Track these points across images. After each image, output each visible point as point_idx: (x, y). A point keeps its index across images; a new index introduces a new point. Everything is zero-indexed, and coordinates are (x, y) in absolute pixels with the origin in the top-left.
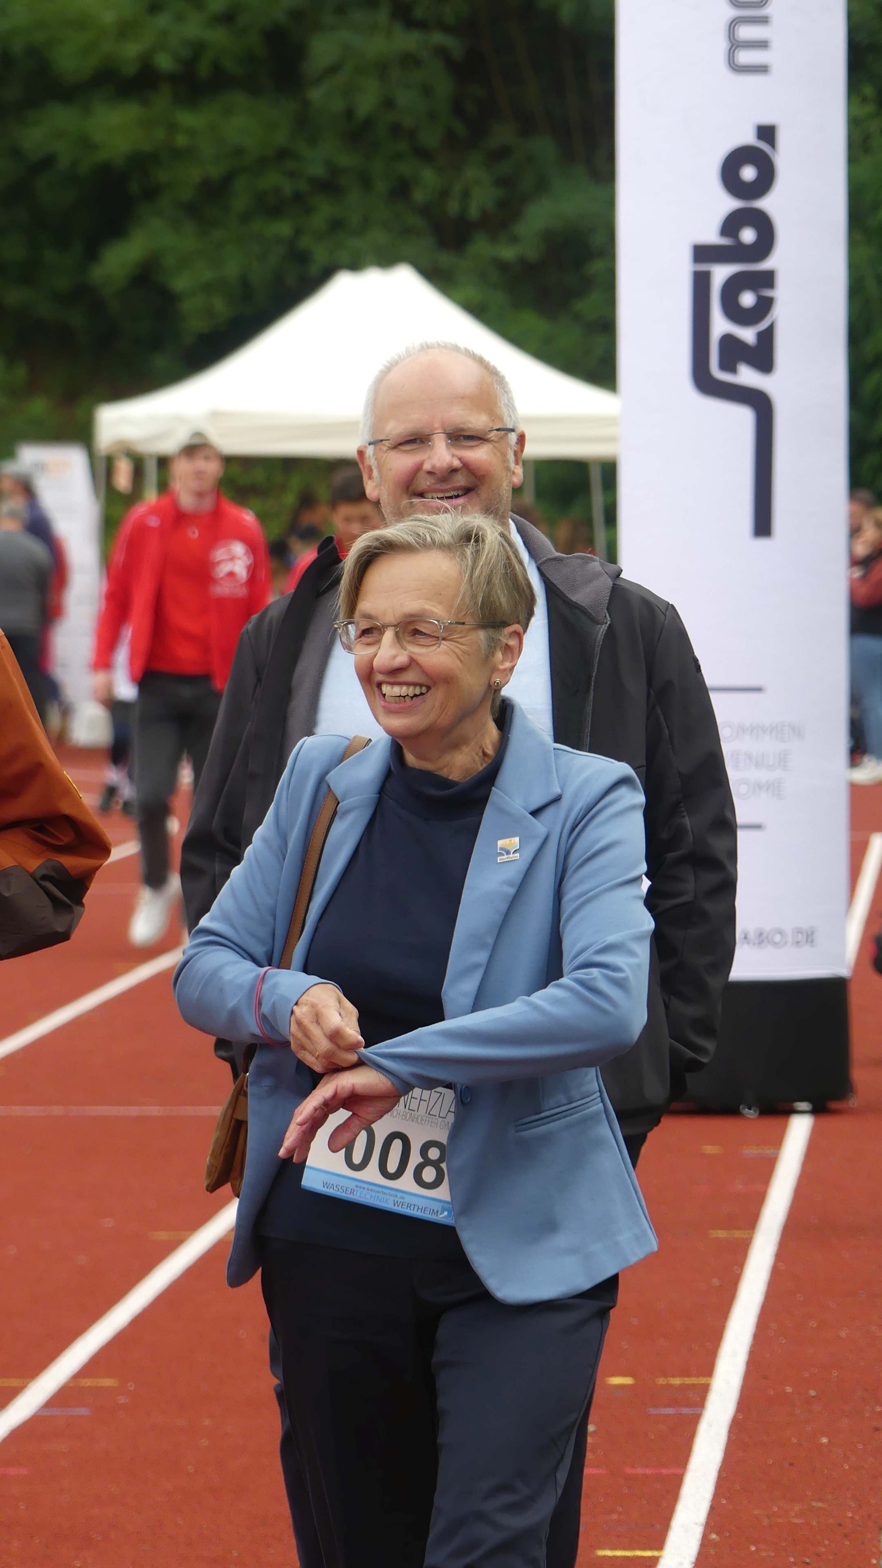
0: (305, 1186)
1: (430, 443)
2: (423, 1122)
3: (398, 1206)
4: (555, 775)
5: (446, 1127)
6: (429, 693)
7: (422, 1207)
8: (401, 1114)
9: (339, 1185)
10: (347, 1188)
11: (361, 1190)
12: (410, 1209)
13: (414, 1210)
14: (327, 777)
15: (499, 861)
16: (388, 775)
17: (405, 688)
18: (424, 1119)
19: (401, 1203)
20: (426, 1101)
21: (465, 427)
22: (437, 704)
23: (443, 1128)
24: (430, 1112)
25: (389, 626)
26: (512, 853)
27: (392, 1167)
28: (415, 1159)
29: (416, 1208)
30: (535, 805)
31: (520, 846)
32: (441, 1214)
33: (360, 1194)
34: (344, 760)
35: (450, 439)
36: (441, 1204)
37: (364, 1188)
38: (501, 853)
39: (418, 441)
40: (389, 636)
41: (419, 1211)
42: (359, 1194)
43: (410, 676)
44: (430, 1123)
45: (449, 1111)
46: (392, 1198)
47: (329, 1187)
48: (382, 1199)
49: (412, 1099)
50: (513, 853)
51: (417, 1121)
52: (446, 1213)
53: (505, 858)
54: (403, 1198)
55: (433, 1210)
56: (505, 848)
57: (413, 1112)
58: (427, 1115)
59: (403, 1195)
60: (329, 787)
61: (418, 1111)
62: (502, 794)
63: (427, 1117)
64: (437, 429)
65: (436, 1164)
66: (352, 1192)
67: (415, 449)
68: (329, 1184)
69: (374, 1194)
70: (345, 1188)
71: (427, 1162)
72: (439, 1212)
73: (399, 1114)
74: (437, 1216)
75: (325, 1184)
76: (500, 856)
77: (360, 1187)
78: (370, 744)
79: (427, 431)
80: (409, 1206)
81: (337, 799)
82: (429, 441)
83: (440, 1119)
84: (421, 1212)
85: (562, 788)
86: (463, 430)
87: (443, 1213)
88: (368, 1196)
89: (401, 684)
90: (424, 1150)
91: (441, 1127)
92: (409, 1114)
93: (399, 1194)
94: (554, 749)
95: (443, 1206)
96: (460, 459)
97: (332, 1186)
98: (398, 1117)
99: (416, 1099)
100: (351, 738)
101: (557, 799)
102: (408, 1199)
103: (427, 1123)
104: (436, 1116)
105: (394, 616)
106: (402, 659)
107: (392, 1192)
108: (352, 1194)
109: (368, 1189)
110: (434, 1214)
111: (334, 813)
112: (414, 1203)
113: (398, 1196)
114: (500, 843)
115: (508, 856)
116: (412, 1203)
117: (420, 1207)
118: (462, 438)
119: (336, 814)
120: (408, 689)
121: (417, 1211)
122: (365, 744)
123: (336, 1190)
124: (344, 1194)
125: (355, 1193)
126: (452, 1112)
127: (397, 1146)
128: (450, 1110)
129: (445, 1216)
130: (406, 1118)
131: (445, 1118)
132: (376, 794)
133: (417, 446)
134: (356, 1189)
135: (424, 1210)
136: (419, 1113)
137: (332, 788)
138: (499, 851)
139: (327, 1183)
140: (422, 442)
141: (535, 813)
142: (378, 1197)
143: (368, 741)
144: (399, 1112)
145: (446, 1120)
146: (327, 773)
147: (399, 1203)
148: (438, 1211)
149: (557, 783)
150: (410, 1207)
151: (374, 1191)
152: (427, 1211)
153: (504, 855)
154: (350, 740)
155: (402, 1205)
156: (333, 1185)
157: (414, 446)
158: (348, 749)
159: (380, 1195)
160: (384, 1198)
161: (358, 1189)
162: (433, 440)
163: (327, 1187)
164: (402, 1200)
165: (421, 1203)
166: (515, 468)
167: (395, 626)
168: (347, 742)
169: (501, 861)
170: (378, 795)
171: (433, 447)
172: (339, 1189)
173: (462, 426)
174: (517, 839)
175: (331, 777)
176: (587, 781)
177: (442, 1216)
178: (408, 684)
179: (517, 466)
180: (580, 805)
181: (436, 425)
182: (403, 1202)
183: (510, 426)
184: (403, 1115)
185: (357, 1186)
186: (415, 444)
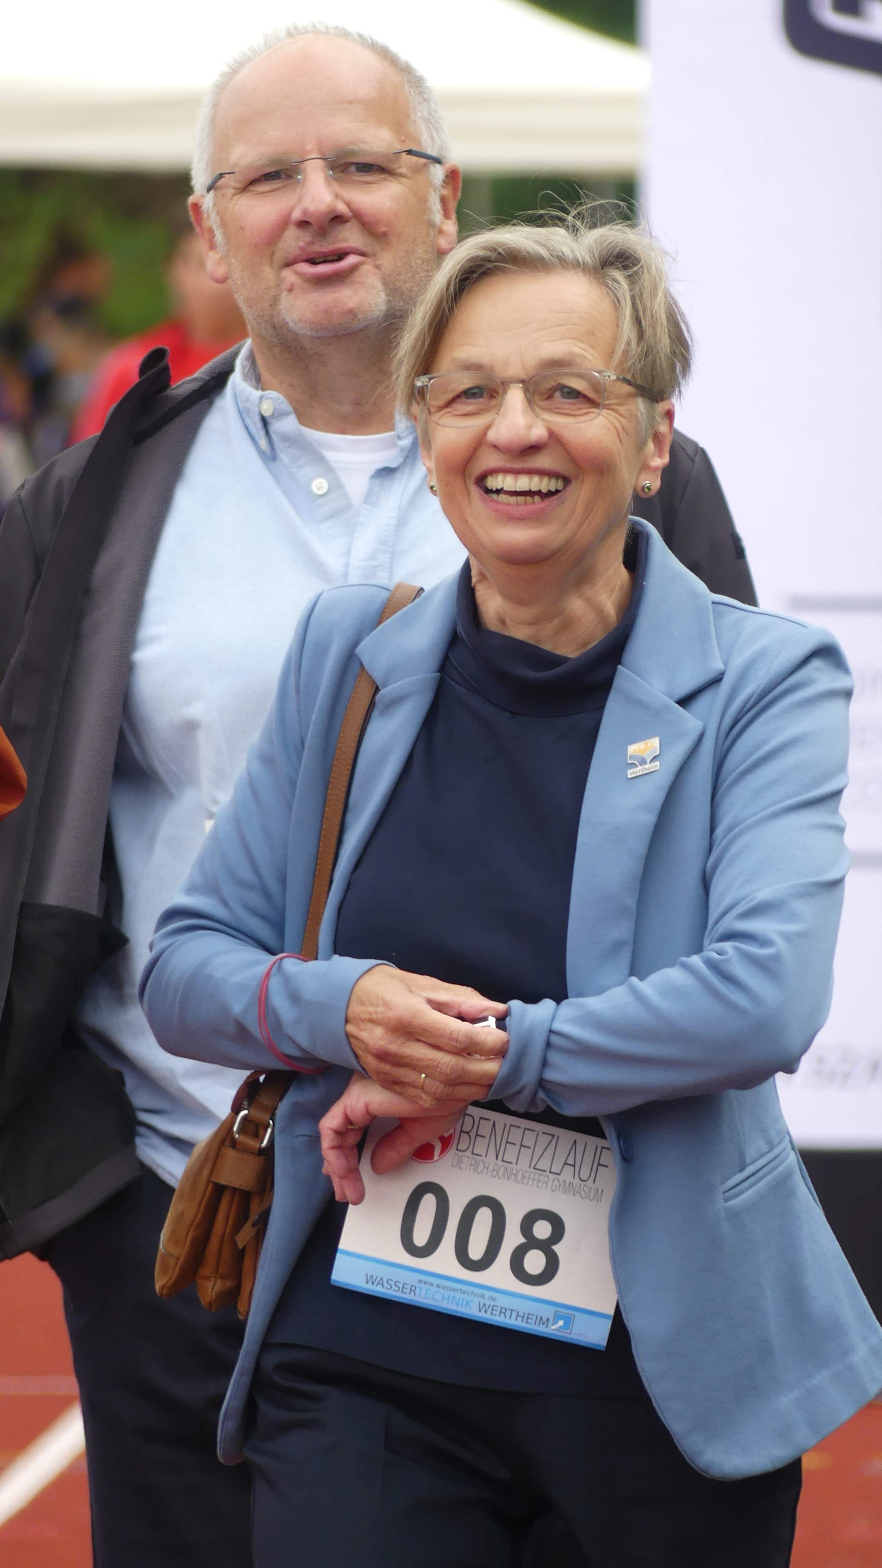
0: (336, 1281)
1: (300, 177)
2: (525, 1181)
3: (486, 1312)
4: (715, 642)
5: (562, 1186)
6: (568, 489)
7: (524, 1314)
8: (491, 1168)
9: (392, 1280)
10: (404, 1284)
11: (428, 1287)
12: (505, 1317)
13: (510, 1317)
14: (358, 650)
15: (630, 776)
16: (453, 640)
17: (536, 479)
18: (527, 1175)
19: (491, 1308)
20: (529, 1147)
21: (355, 148)
22: (580, 508)
23: (556, 1190)
24: (536, 1165)
25: (512, 382)
26: (648, 762)
27: (476, 1250)
28: (513, 1238)
29: (514, 1314)
30: (683, 690)
31: (660, 751)
32: (553, 1325)
33: (426, 1293)
34: (383, 621)
35: (332, 169)
36: (553, 1309)
37: (432, 1284)
38: (635, 764)
39: (283, 176)
40: (515, 397)
41: (520, 1319)
42: (423, 1292)
43: (543, 461)
44: (535, 1182)
45: (565, 1163)
46: (476, 1300)
47: (377, 1282)
48: (461, 1301)
49: (508, 1145)
50: (650, 763)
51: (515, 1180)
52: (561, 1323)
53: (639, 770)
54: (494, 1299)
55: (541, 1318)
56: (638, 756)
57: (509, 1166)
58: (532, 1169)
59: (494, 1295)
60: (362, 665)
61: (517, 1164)
62: (633, 675)
63: (531, 1172)
64: (310, 152)
65: (546, 1247)
66: (413, 1290)
67: (278, 189)
68: (377, 1278)
69: (447, 1293)
70: (402, 1284)
71: (531, 1243)
72: (551, 1322)
73: (488, 1168)
74: (547, 1327)
75: (369, 1279)
76: (630, 769)
77: (426, 1283)
78: (423, 595)
79: (295, 158)
80: (503, 1311)
81: (374, 682)
82: (298, 173)
83: (552, 1176)
84: (523, 1321)
85: (726, 664)
86: (352, 153)
87: (557, 1323)
88: (438, 1297)
89: (530, 472)
90: (528, 1223)
91: (554, 1189)
92: (503, 1168)
93: (488, 1294)
94: (713, 603)
95: (556, 1311)
96: (348, 204)
97: (381, 1282)
98: (485, 1173)
99: (515, 1144)
100: (391, 588)
101: (717, 680)
102: (502, 1301)
103: (531, 1182)
104: (545, 1171)
105: (523, 365)
106: (538, 432)
107: (477, 1290)
108: (412, 1292)
109: (438, 1286)
110: (543, 1324)
111: (370, 706)
112: (512, 1308)
113: (486, 1297)
114: (632, 749)
115: (642, 767)
116: (507, 1308)
117: (521, 1314)
118: (353, 169)
119: (374, 706)
120: (541, 480)
121: (516, 1319)
122: (414, 595)
123: (387, 1289)
124: (399, 1294)
125: (417, 1292)
126: (570, 1165)
127: (484, 1218)
128: (568, 1162)
129: (560, 1327)
130: (498, 1174)
131: (559, 1174)
132: (433, 672)
133: (284, 184)
134: (417, 1285)
135: (527, 1317)
136: (519, 1167)
137: (366, 666)
138: (629, 762)
139: (372, 1276)
140: (289, 177)
141: (685, 702)
142: (454, 1297)
143: (418, 592)
144: (486, 1166)
145: (561, 1178)
146: (356, 644)
147: (487, 1307)
148: (548, 1320)
149: (718, 655)
150: (504, 1313)
151: (448, 1289)
152: (531, 1319)
153: (636, 766)
154: (390, 591)
155: (493, 1309)
156: (381, 1279)
157: (275, 184)
158: (389, 604)
159: (458, 1295)
160: (463, 1299)
161: (422, 1285)
162: (304, 171)
163: (373, 1284)
164: (492, 1303)
165: (524, 1307)
166: (442, 223)
167: (522, 381)
168: (385, 595)
169: (633, 776)
170: (439, 674)
171: (304, 184)
172: (391, 1287)
173: (351, 147)
174: (655, 742)
175: (364, 651)
176: (762, 654)
177: (554, 1327)
178: (541, 473)
179: (449, 222)
180: (751, 688)
181: (309, 147)
182: (493, 1306)
183: (433, 152)
184: (494, 1170)
185: (420, 1281)
186: (279, 181)
